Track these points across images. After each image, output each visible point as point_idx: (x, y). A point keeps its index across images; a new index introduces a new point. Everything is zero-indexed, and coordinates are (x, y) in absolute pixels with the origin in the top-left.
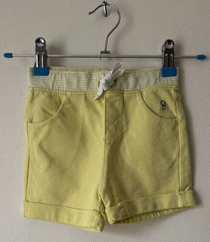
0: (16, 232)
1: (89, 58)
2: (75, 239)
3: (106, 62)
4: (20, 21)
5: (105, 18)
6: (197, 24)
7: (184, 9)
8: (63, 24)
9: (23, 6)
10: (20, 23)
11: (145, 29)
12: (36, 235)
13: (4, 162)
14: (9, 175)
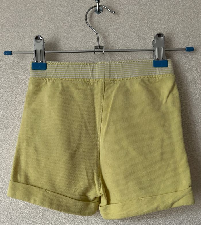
0: (14, 215)
1: (83, 53)
2: (68, 223)
3: (99, 57)
4: (18, 18)
5: (97, 15)
6: (185, 21)
7: (172, 6)
8: (58, 21)
9: (21, 4)
10: (18, 20)
11: (136, 25)
12: (32, 219)
13: (3, 151)
14: (8, 163)
